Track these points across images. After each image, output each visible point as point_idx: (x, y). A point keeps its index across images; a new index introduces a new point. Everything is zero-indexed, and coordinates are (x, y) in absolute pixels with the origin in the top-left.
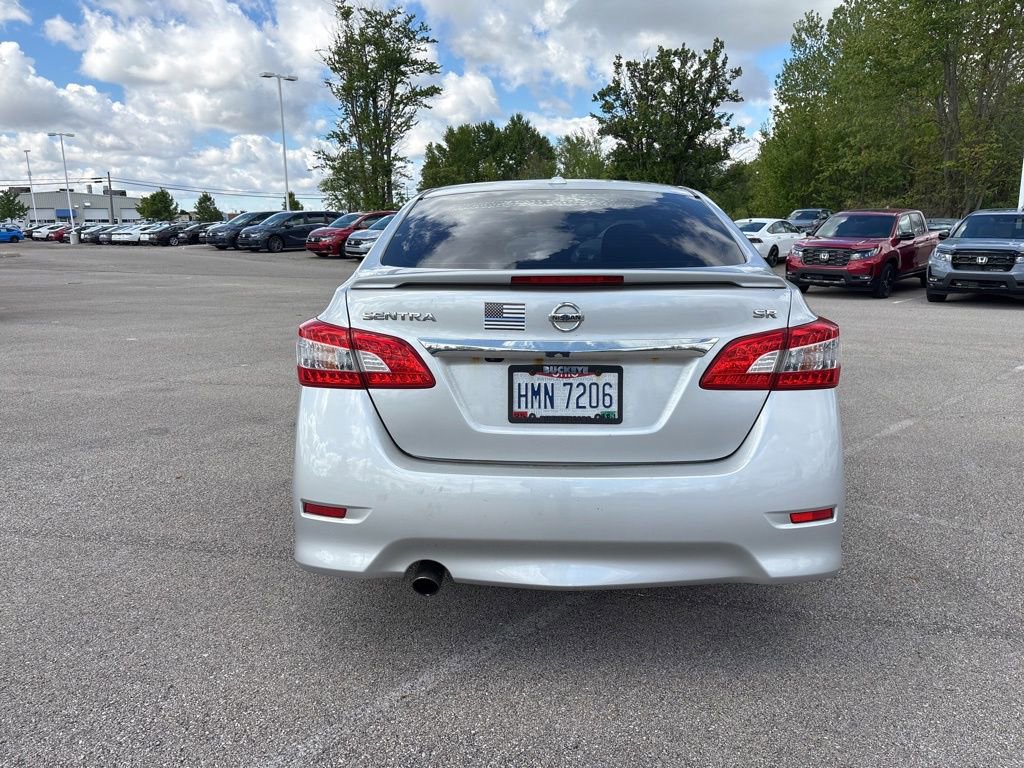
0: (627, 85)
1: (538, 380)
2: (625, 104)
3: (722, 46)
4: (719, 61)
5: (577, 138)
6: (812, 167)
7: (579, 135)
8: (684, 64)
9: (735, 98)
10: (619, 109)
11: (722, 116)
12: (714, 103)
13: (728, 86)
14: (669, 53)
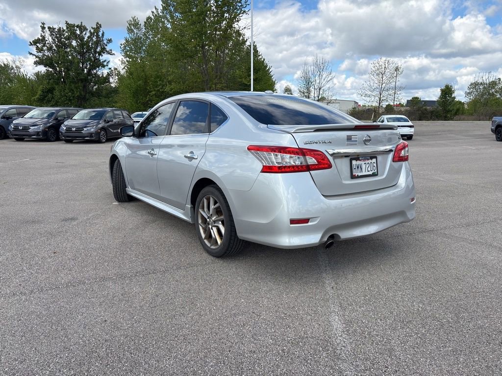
0: (49, 39)
1: (358, 162)
2: (50, 49)
3: (101, 27)
4: (100, 34)
5: (4, 64)
6: (146, 89)
7: (6, 63)
8: (81, 32)
9: (110, 53)
10: (46, 51)
11: (105, 61)
12: (100, 54)
13: (106, 47)
14: (74, 26)
